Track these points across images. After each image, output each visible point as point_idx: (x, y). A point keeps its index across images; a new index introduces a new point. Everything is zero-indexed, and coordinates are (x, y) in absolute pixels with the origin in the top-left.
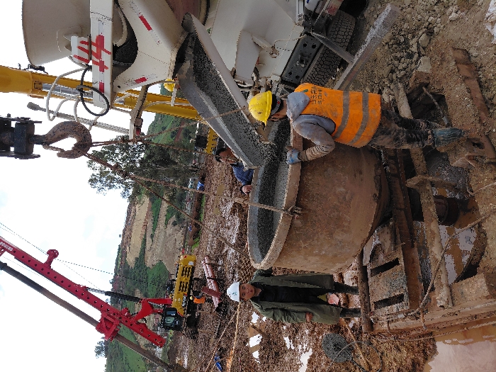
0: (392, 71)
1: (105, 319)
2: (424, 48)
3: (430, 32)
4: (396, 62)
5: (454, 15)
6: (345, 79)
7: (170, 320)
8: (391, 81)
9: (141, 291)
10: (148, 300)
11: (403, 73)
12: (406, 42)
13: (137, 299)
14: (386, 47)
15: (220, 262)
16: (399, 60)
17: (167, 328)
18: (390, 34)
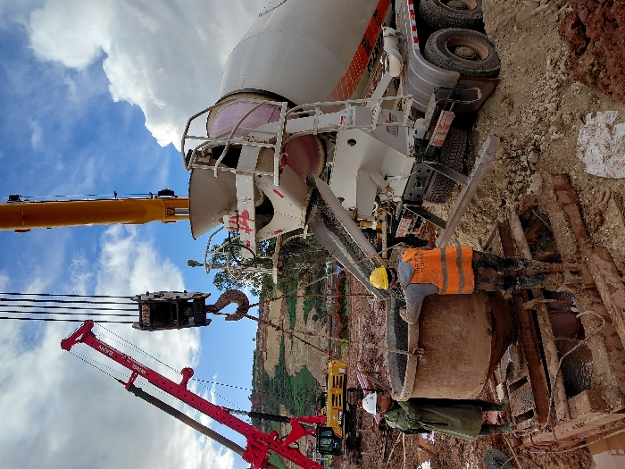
0: (511, 183)
1: (252, 446)
2: (534, 164)
3: (537, 150)
4: (513, 175)
5: (555, 136)
6: (464, 198)
7: (326, 442)
8: (512, 192)
9: (287, 407)
10: (298, 420)
11: (520, 185)
12: (518, 156)
13: (285, 420)
14: (500, 162)
15: (377, 368)
16: (515, 172)
17: (323, 452)
18: (502, 150)
